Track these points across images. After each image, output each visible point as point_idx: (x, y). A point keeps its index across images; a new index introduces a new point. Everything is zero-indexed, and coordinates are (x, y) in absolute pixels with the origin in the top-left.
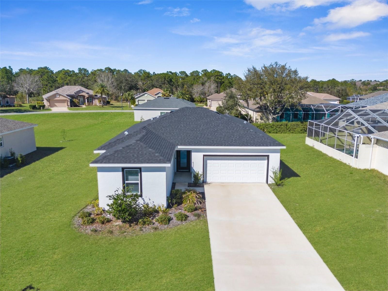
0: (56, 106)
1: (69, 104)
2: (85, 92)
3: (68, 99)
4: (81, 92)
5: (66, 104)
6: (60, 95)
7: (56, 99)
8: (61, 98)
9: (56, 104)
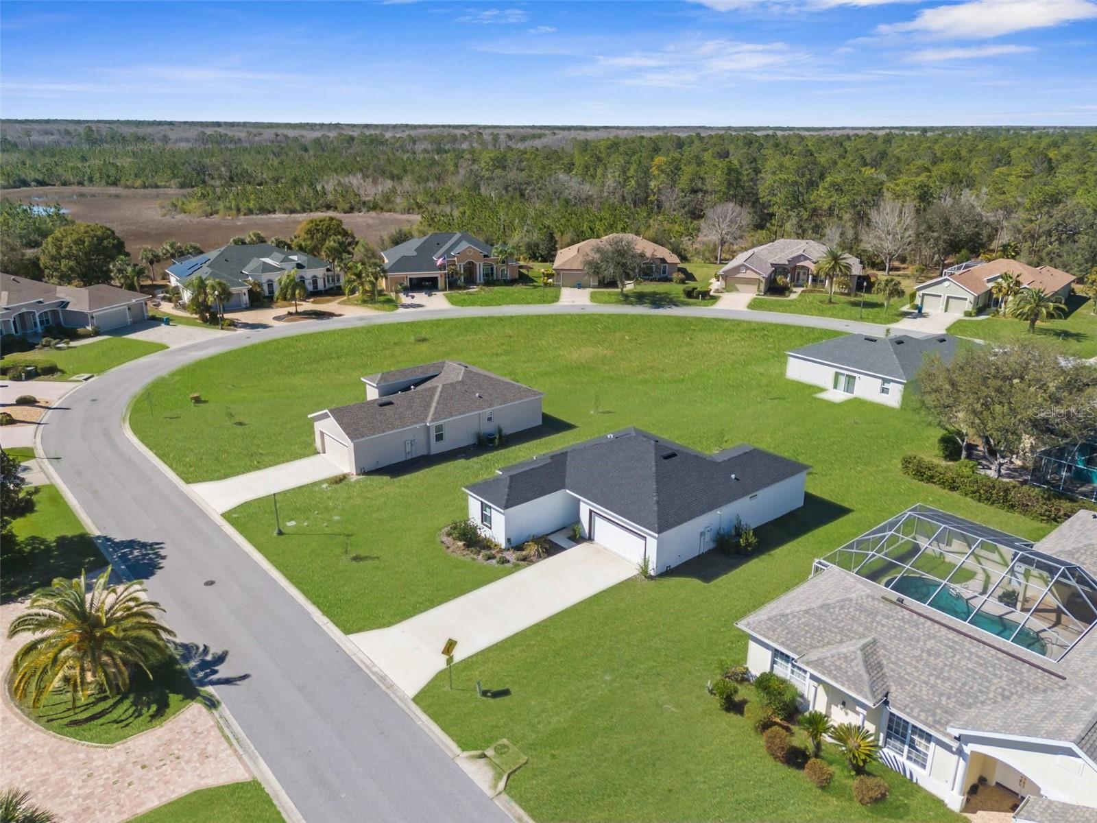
0: (737, 290)
1: (762, 287)
2: (810, 260)
3: (761, 279)
4: (802, 258)
5: (756, 287)
6: (747, 268)
7: (738, 276)
8: (750, 274)
9: (738, 286)
